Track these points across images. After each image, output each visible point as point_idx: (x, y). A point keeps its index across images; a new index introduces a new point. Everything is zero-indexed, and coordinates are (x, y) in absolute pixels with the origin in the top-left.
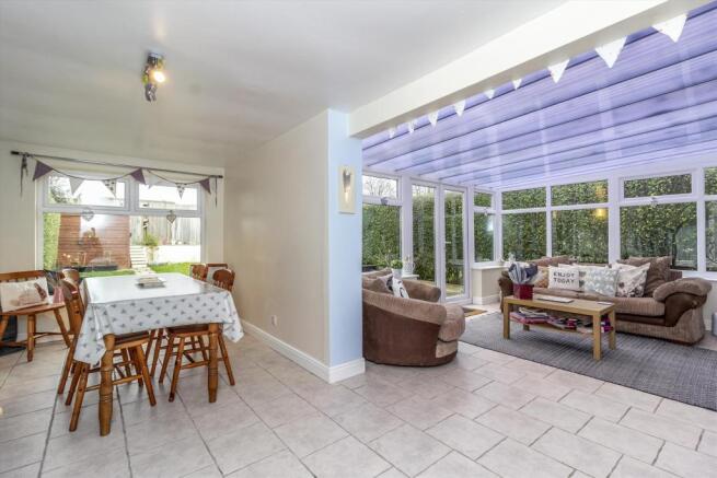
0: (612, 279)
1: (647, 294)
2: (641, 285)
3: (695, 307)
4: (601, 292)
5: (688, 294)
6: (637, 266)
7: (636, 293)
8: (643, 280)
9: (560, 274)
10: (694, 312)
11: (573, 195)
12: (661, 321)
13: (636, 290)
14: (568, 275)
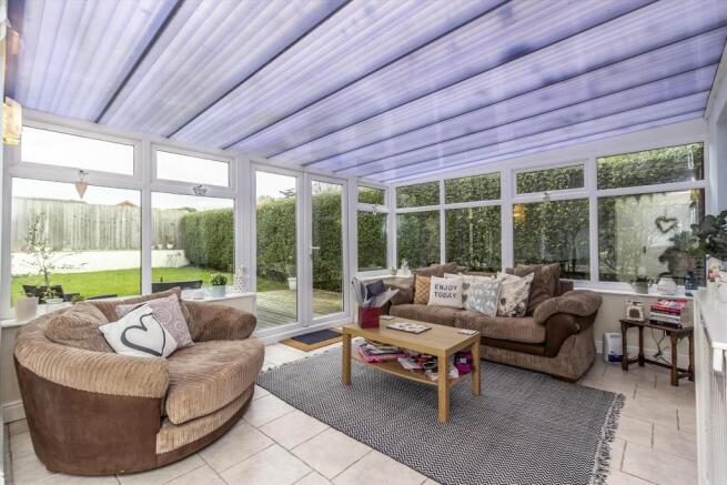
0: (493, 294)
1: (529, 313)
2: (524, 301)
3: (578, 332)
4: (482, 310)
5: (571, 315)
6: (522, 276)
7: (517, 313)
8: (525, 295)
9: (442, 287)
10: (578, 338)
11: (474, 192)
12: (542, 349)
13: (517, 308)
14: (451, 288)
